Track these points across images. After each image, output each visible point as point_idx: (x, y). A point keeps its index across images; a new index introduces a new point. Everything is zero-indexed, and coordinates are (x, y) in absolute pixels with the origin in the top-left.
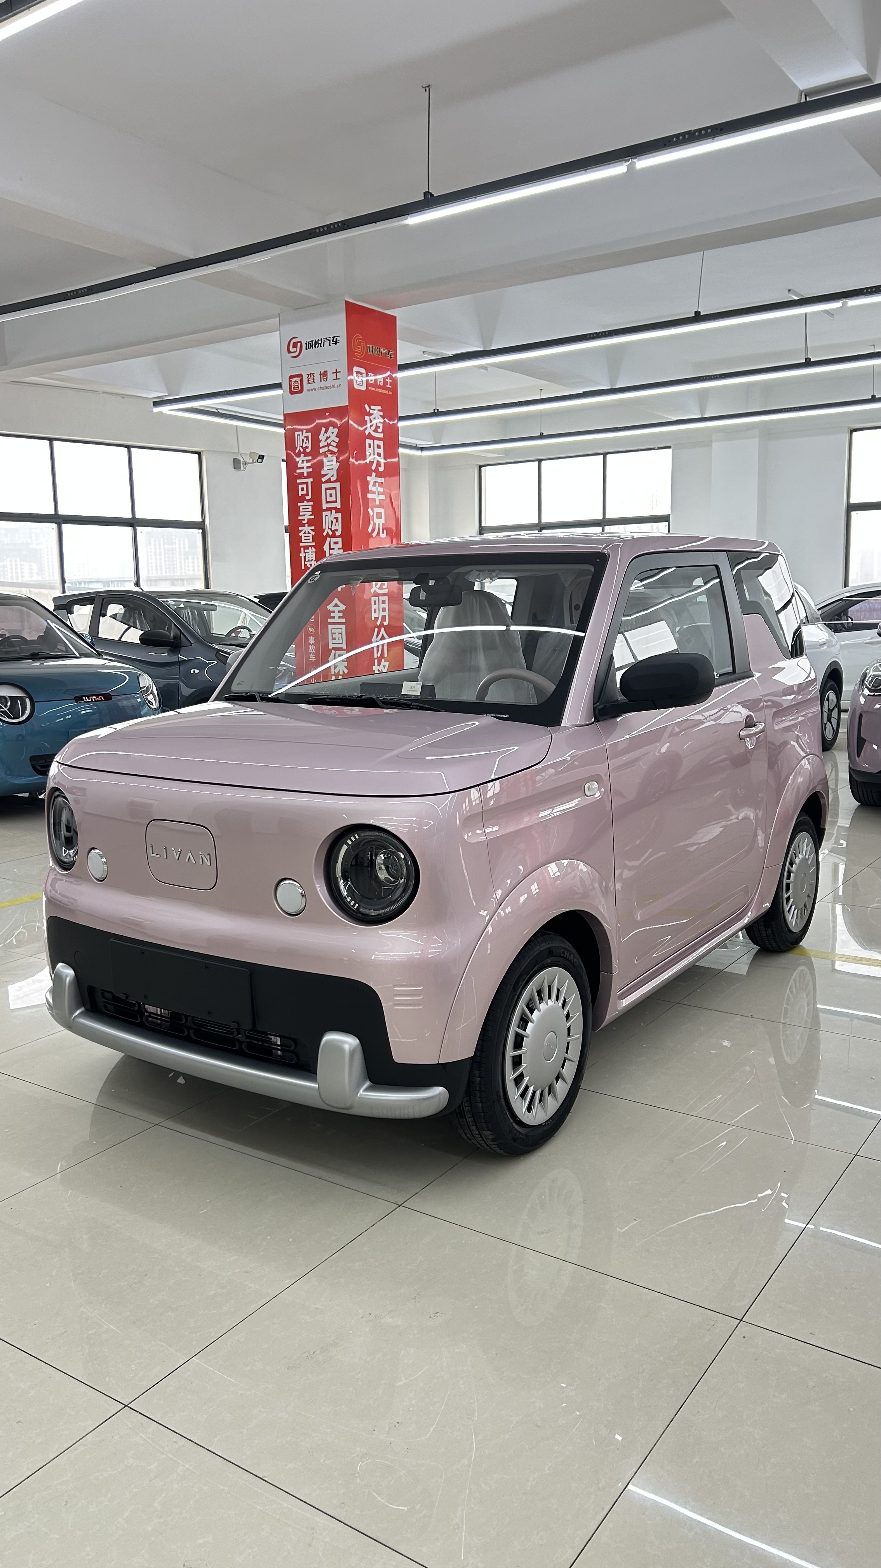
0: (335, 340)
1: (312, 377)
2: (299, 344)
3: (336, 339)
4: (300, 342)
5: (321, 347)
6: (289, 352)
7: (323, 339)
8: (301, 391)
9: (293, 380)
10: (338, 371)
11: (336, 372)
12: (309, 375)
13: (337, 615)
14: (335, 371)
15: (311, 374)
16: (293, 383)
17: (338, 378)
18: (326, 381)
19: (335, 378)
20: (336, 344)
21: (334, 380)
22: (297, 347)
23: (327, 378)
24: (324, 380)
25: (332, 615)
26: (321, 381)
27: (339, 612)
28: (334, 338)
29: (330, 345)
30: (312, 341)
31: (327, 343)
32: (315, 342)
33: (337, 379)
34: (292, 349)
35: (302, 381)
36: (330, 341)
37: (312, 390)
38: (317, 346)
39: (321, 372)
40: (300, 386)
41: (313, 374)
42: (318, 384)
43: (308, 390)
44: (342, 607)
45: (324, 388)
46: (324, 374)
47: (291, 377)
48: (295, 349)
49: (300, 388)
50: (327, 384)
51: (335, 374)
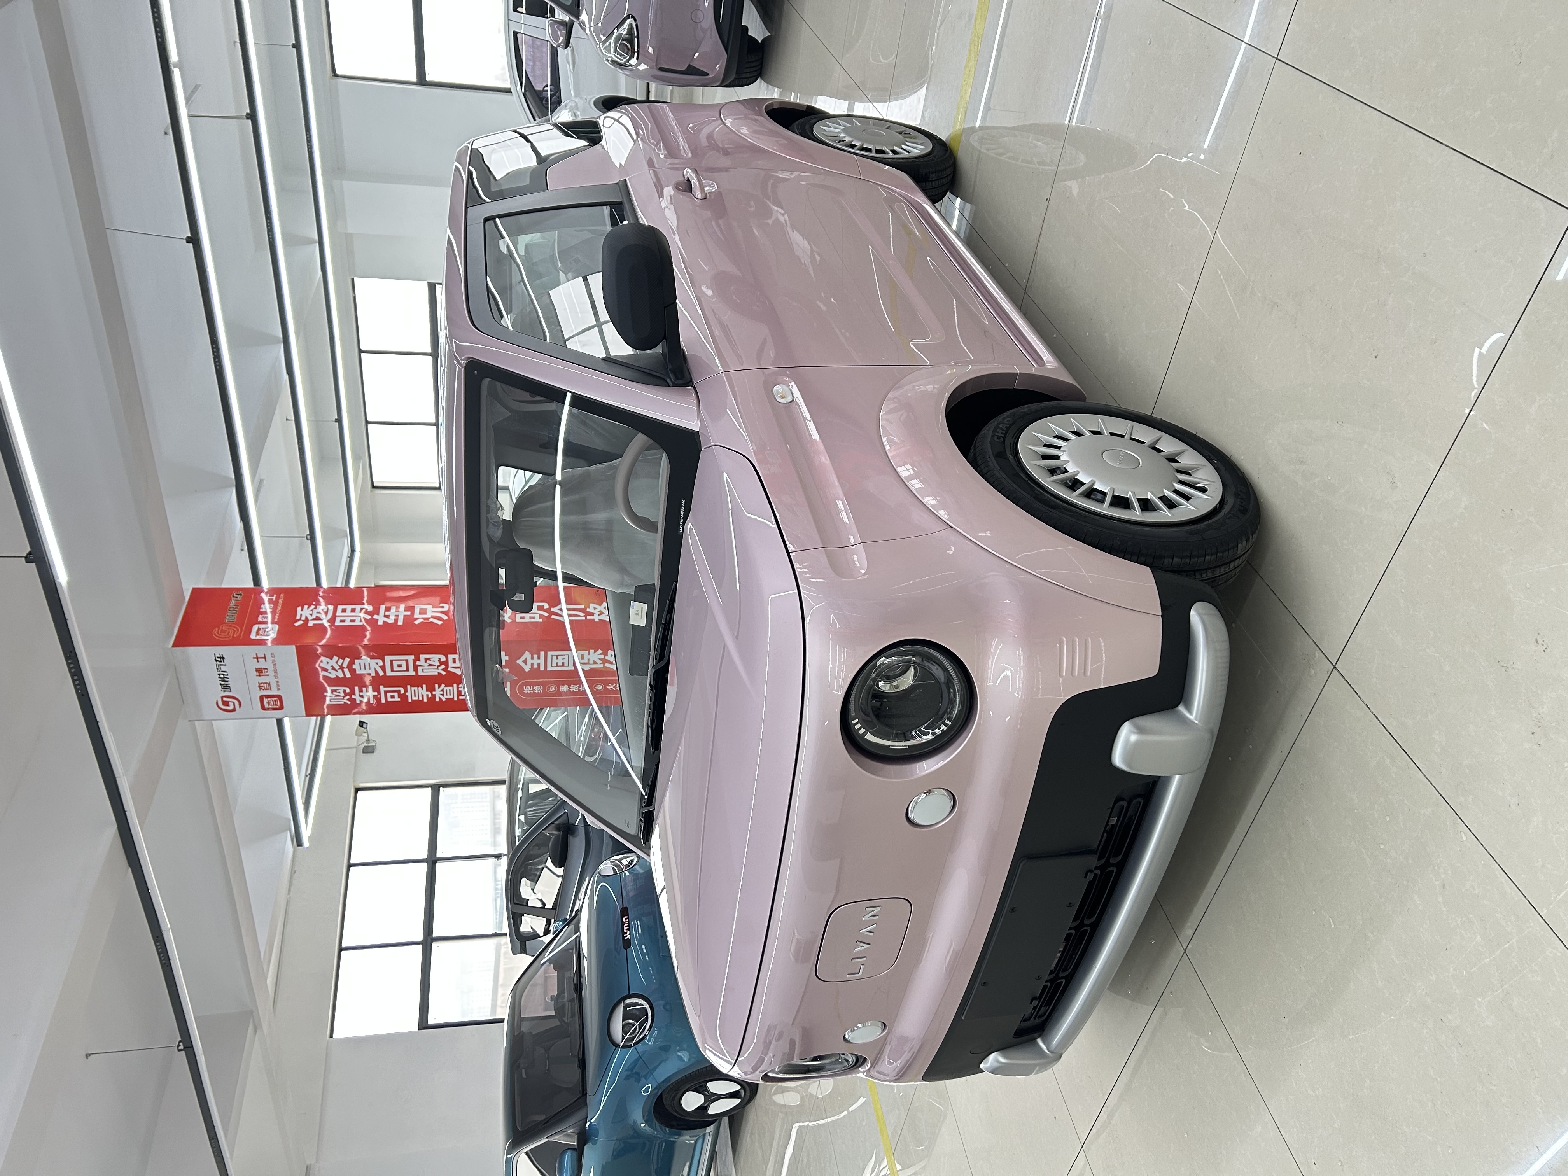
0: (219, 660)
1: (262, 685)
2: (225, 699)
3: (218, 657)
4: (222, 698)
5: (227, 675)
6: (234, 710)
7: (219, 673)
8: (280, 697)
9: (267, 706)
10: (255, 656)
11: (257, 658)
12: (260, 689)
13: (536, 661)
14: (256, 660)
15: (259, 686)
16: (270, 707)
17: (263, 656)
18: (267, 669)
19: (264, 659)
20: (223, 658)
21: (266, 661)
22: (228, 702)
23: (264, 669)
24: (267, 672)
25: (536, 666)
26: (268, 675)
27: (532, 658)
28: (216, 661)
29: (225, 665)
30: (221, 684)
31: (223, 668)
32: (222, 681)
33: (265, 658)
34: (231, 707)
35: (267, 697)
36: (220, 665)
37: (278, 686)
38: (226, 679)
39: (257, 675)
40: (274, 699)
41: (260, 684)
42: (270, 679)
43: (279, 689)
44: (527, 655)
45: (276, 672)
46: (260, 672)
47: (263, 708)
48: (231, 704)
49: (276, 699)
50: (271, 668)
51: (259, 660)
